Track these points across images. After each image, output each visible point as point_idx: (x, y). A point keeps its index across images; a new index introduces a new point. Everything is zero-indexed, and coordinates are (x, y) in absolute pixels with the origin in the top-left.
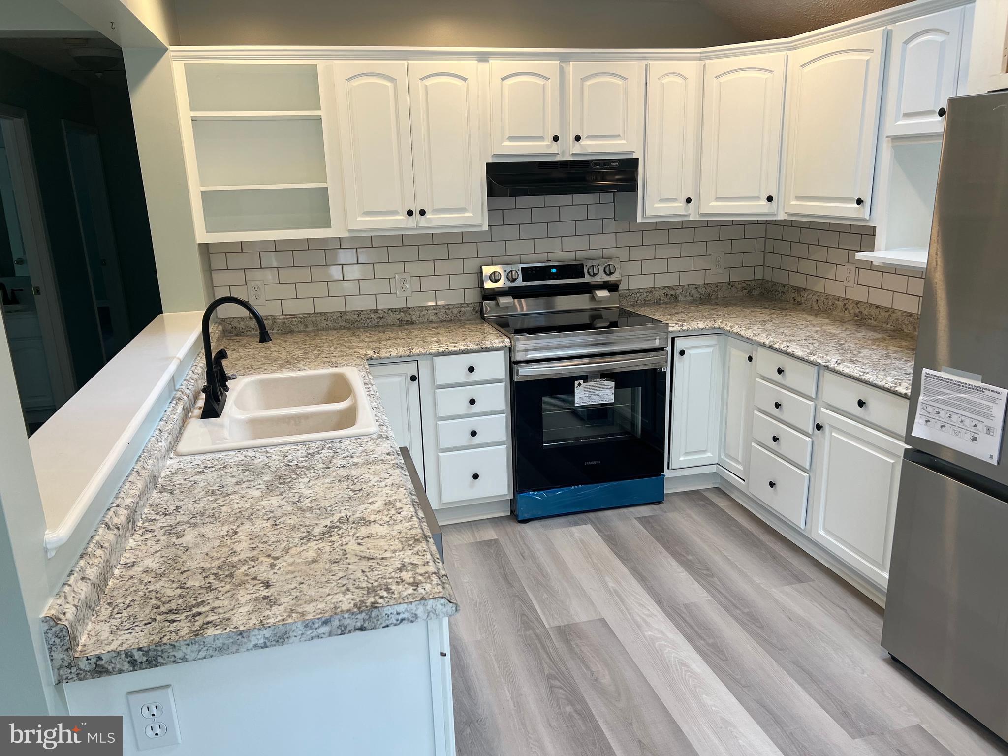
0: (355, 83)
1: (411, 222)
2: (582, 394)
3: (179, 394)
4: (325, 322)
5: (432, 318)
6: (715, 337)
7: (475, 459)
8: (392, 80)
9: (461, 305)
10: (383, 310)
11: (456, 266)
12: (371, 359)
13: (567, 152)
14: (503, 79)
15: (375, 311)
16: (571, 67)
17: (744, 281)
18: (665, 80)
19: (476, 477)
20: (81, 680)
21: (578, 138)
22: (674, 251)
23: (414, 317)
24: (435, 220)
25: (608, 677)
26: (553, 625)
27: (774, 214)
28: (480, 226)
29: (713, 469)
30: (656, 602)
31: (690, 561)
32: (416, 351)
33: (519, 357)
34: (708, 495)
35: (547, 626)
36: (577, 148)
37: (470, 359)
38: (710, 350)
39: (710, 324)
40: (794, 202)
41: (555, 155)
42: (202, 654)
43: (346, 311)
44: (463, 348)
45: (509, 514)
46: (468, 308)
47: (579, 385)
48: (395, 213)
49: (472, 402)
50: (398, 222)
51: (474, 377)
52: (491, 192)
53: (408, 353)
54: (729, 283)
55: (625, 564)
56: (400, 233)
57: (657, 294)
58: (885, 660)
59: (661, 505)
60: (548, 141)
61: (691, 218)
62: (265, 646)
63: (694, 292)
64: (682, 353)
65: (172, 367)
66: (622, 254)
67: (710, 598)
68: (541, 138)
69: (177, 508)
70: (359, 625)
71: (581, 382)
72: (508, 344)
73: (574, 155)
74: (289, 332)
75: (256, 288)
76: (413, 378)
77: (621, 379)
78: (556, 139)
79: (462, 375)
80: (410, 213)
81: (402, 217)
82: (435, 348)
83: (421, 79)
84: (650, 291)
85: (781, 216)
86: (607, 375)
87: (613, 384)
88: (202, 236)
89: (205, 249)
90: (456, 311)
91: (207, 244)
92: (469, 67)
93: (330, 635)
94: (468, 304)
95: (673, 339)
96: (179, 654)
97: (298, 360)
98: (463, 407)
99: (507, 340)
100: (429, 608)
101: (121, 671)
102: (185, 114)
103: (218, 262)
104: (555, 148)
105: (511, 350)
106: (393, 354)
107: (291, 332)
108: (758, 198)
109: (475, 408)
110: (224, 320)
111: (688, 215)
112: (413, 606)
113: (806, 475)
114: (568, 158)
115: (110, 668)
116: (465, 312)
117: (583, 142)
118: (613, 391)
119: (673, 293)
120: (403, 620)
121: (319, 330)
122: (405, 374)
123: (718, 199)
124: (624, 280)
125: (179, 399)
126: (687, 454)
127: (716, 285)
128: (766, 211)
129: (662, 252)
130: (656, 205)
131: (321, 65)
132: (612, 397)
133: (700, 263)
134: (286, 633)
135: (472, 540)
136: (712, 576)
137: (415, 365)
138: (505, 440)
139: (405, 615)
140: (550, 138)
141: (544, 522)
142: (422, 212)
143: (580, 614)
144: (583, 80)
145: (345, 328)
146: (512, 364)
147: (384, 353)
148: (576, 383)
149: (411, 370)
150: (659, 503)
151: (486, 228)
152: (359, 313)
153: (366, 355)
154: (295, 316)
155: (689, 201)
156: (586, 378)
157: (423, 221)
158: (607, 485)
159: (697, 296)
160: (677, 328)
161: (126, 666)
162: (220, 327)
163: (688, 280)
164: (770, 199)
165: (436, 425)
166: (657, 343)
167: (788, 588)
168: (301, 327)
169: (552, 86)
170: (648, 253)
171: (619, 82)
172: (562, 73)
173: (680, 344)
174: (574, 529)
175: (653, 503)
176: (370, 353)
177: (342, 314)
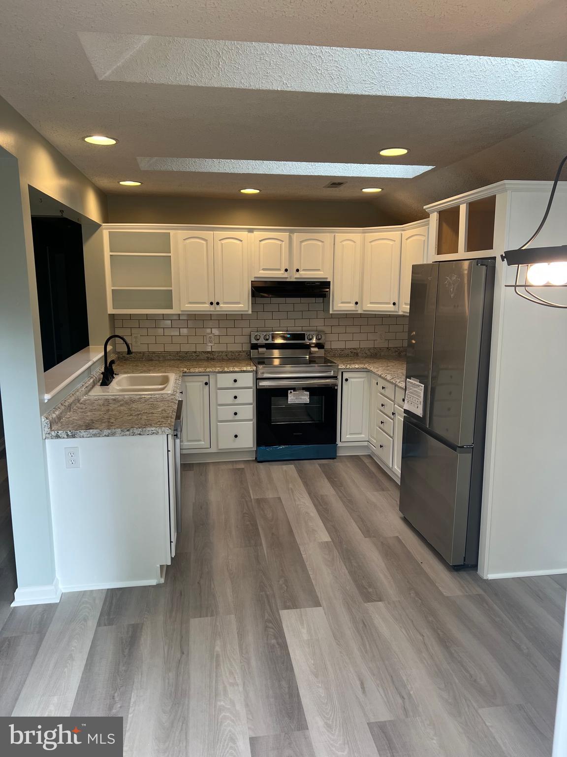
0: (188, 241)
1: (212, 308)
2: (292, 398)
3: (92, 376)
4: (169, 356)
5: (225, 357)
6: (365, 373)
7: (236, 427)
8: (206, 240)
9: (240, 352)
10: (199, 352)
11: (238, 331)
12: (185, 372)
13: (293, 277)
14: (260, 241)
15: (195, 352)
16: (295, 236)
17: (396, 348)
18: (344, 243)
19: (236, 436)
20: (52, 439)
21: (298, 270)
22: (356, 329)
23: (215, 356)
24: (224, 307)
25: (271, 514)
26: (255, 497)
27: (396, 312)
28: (247, 311)
29: (366, 444)
30: (308, 493)
31: (335, 481)
32: (208, 370)
33: (260, 376)
34: (361, 457)
35: (252, 498)
36: (297, 275)
37: (235, 376)
38: (363, 380)
39: (362, 366)
40: (404, 306)
41: (287, 278)
42: (89, 436)
43: (180, 351)
44: (232, 370)
45: (254, 459)
46: (244, 353)
47: (291, 392)
48: (204, 303)
49: (235, 397)
50: (206, 307)
51: (237, 385)
52: (253, 295)
53: (204, 371)
54: (388, 348)
55: (302, 480)
56: (210, 313)
57: (346, 352)
58: (401, 518)
59: (335, 460)
60: (283, 271)
61: (359, 312)
62: (108, 436)
63: (367, 352)
64: (347, 380)
65: (90, 363)
66: (327, 330)
67: (335, 494)
68: (279, 270)
69: (86, 408)
70: (139, 433)
71: (292, 391)
72: (255, 370)
73: (296, 278)
74: (150, 360)
75: (136, 337)
76: (206, 384)
77: (313, 391)
78: (286, 270)
79: (230, 384)
80: (212, 303)
81: (208, 305)
82: (218, 369)
83: (220, 240)
84: (342, 350)
85: (401, 313)
86: (306, 389)
87: (308, 393)
88: (111, 310)
89: (112, 317)
90: (237, 354)
91: (114, 314)
92: (244, 235)
93: (129, 435)
94: (244, 351)
95: (342, 372)
96: (82, 435)
97: (150, 370)
98: (230, 400)
99: (255, 368)
100: (163, 430)
101: (64, 438)
102: (107, 253)
103: (118, 323)
104: (286, 275)
105: (256, 372)
106: (197, 371)
107: (152, 360)
108: (389, 303)
109: (237, 401)
110: (119, 353)
111: (357, 311)
112: (157, 429)
113: (391, 439)
114: (293, 280)
115: (61, 436)
116: (242, 355)
117: (301, 272)
118: (309, 397)
119: (355, 351)
120: (154, 433)
121: (166, 360)
122: (202, 381)
123: (371, 303)
124: (327, 343)
125: (92, 377)
126: (351, 434)
127: (380, 349)
128: (393, 310)
129: (349, 330)
130: (339, 305)
131: (172, 232)
132: (308, 400)
133: (371, 337)
134: (115, 432)
135: (231, 467)
136: (342, 486)
137: (207, 377)
138: (252, 418)
139: (155, 432)
140: (284, 270)
141: (270, 463)
142: (218, 303)
143: (270, 495)
144: (302, 242)
145: (179, 360)
146: (258, 379)
147: (192, 370)
148: (289, 391)
149: (206, 379)
150: (333, 459)
151: (250, 312)
152: (187, 353)
153: (183, 370)
154: (154, 353)
155: (357, 303)
156: (294, 389)
157: (218, 308)
158: (304, 446)
159: (369, 354)
160: (344, 367)
161: (65, 436)
162: (116, 355)
163: (364, 345)
164: (394, 304)
165: (217, 408)
166: (332, 374)
167: (375, 493)
168: (157, 358)
169: (285, 245)
170: (342, 330)
171: (320, 243)
172: (290, 238)
173: (346, 376)
174: (284, 466)
175: (330, 459)
176: (185, 369)
177: (178, 353)
